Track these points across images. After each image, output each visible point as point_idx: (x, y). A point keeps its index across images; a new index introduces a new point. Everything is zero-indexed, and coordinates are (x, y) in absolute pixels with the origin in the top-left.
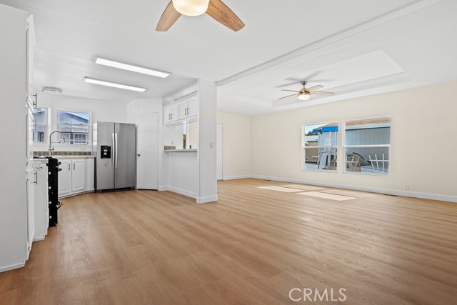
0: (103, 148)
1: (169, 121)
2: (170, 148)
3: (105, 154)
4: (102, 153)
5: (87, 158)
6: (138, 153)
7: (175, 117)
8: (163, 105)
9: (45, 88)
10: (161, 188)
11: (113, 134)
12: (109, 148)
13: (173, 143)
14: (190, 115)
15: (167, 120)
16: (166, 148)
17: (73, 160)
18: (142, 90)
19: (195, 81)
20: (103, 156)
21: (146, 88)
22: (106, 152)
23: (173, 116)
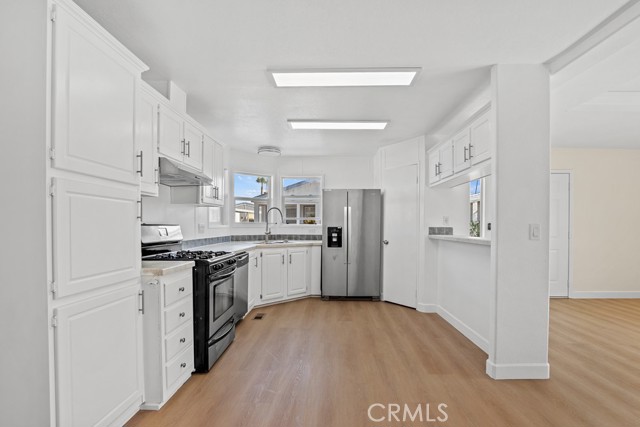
0: (331, 230)
1: (437, 178)
2: (440, 231)
3: (335, 240)
4: (330, 238)
5: (311, 245)
6: (385, 239)
7: (446, 170)
8: (426, 150)
9: (262, 148)
10: (422, 308)
11: (346, 208)
12: (339, 231)
13: (446, 221)
14: (475, 161)
15: (433, 178)
16: (432, 231)
17: (290, 249)
18: (381, 126)
19: (485, 74)
20: (331, 244)
21: (388, 121)
22: (335, 238)
23: (442, 168)
